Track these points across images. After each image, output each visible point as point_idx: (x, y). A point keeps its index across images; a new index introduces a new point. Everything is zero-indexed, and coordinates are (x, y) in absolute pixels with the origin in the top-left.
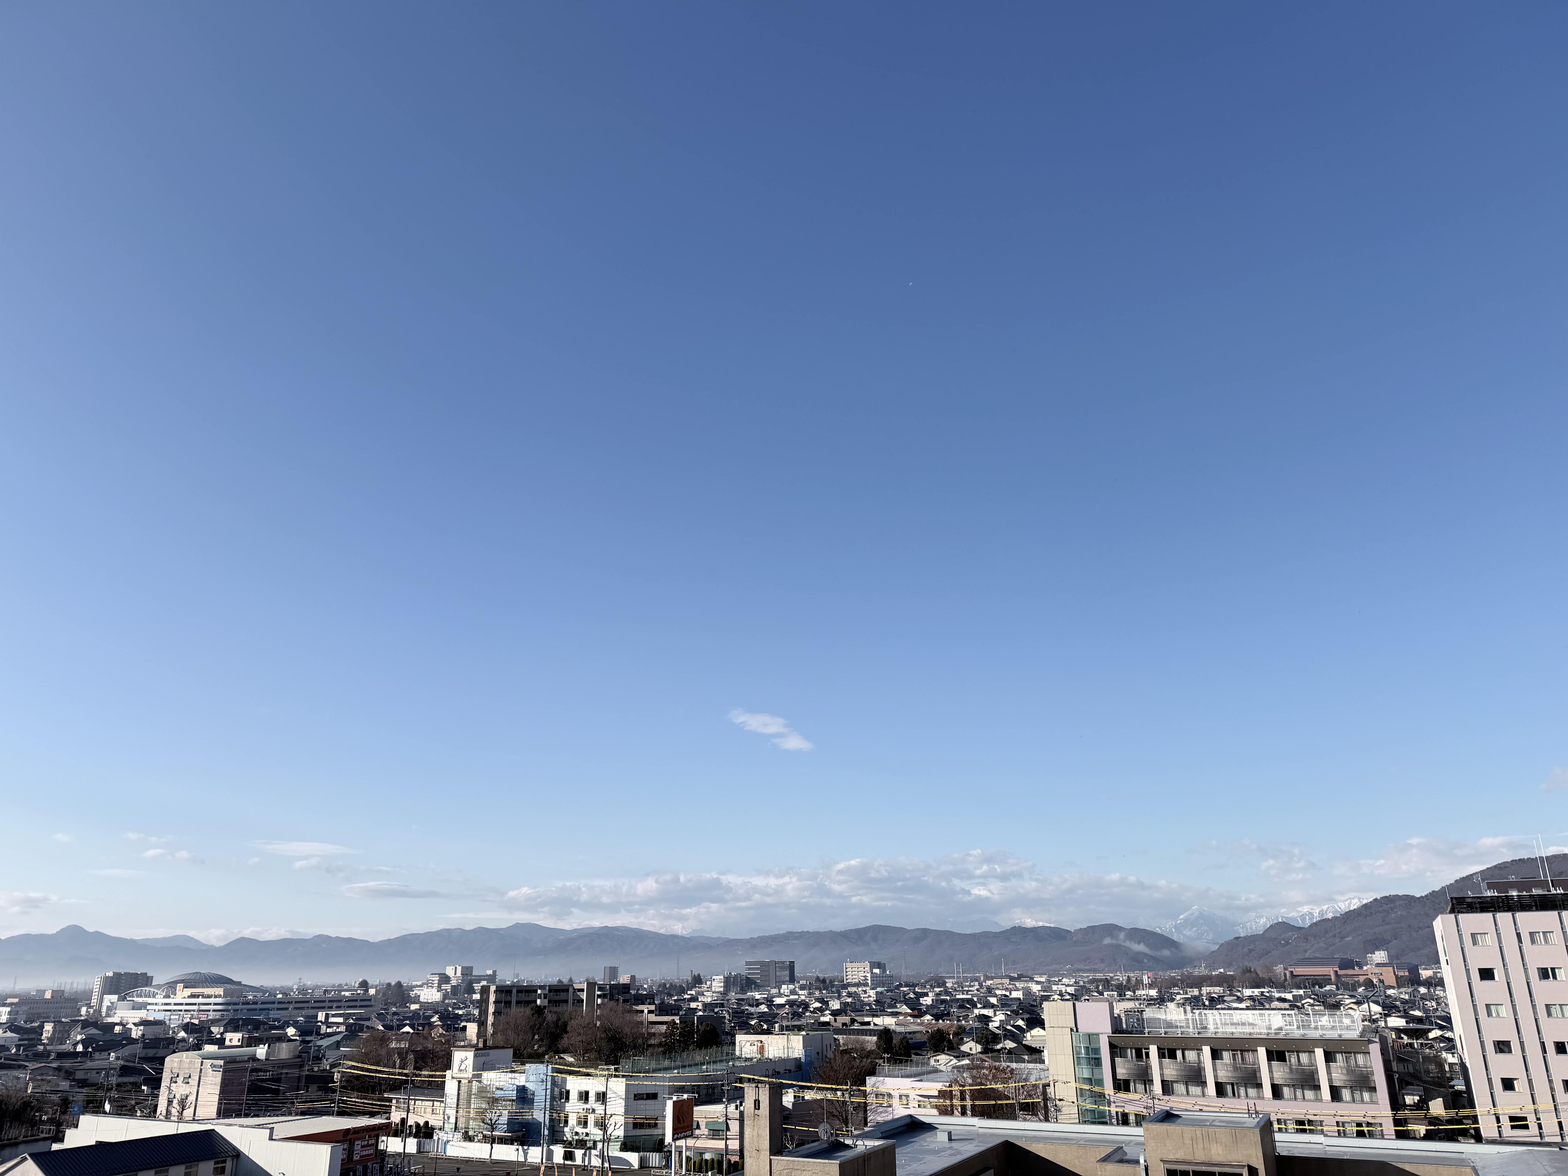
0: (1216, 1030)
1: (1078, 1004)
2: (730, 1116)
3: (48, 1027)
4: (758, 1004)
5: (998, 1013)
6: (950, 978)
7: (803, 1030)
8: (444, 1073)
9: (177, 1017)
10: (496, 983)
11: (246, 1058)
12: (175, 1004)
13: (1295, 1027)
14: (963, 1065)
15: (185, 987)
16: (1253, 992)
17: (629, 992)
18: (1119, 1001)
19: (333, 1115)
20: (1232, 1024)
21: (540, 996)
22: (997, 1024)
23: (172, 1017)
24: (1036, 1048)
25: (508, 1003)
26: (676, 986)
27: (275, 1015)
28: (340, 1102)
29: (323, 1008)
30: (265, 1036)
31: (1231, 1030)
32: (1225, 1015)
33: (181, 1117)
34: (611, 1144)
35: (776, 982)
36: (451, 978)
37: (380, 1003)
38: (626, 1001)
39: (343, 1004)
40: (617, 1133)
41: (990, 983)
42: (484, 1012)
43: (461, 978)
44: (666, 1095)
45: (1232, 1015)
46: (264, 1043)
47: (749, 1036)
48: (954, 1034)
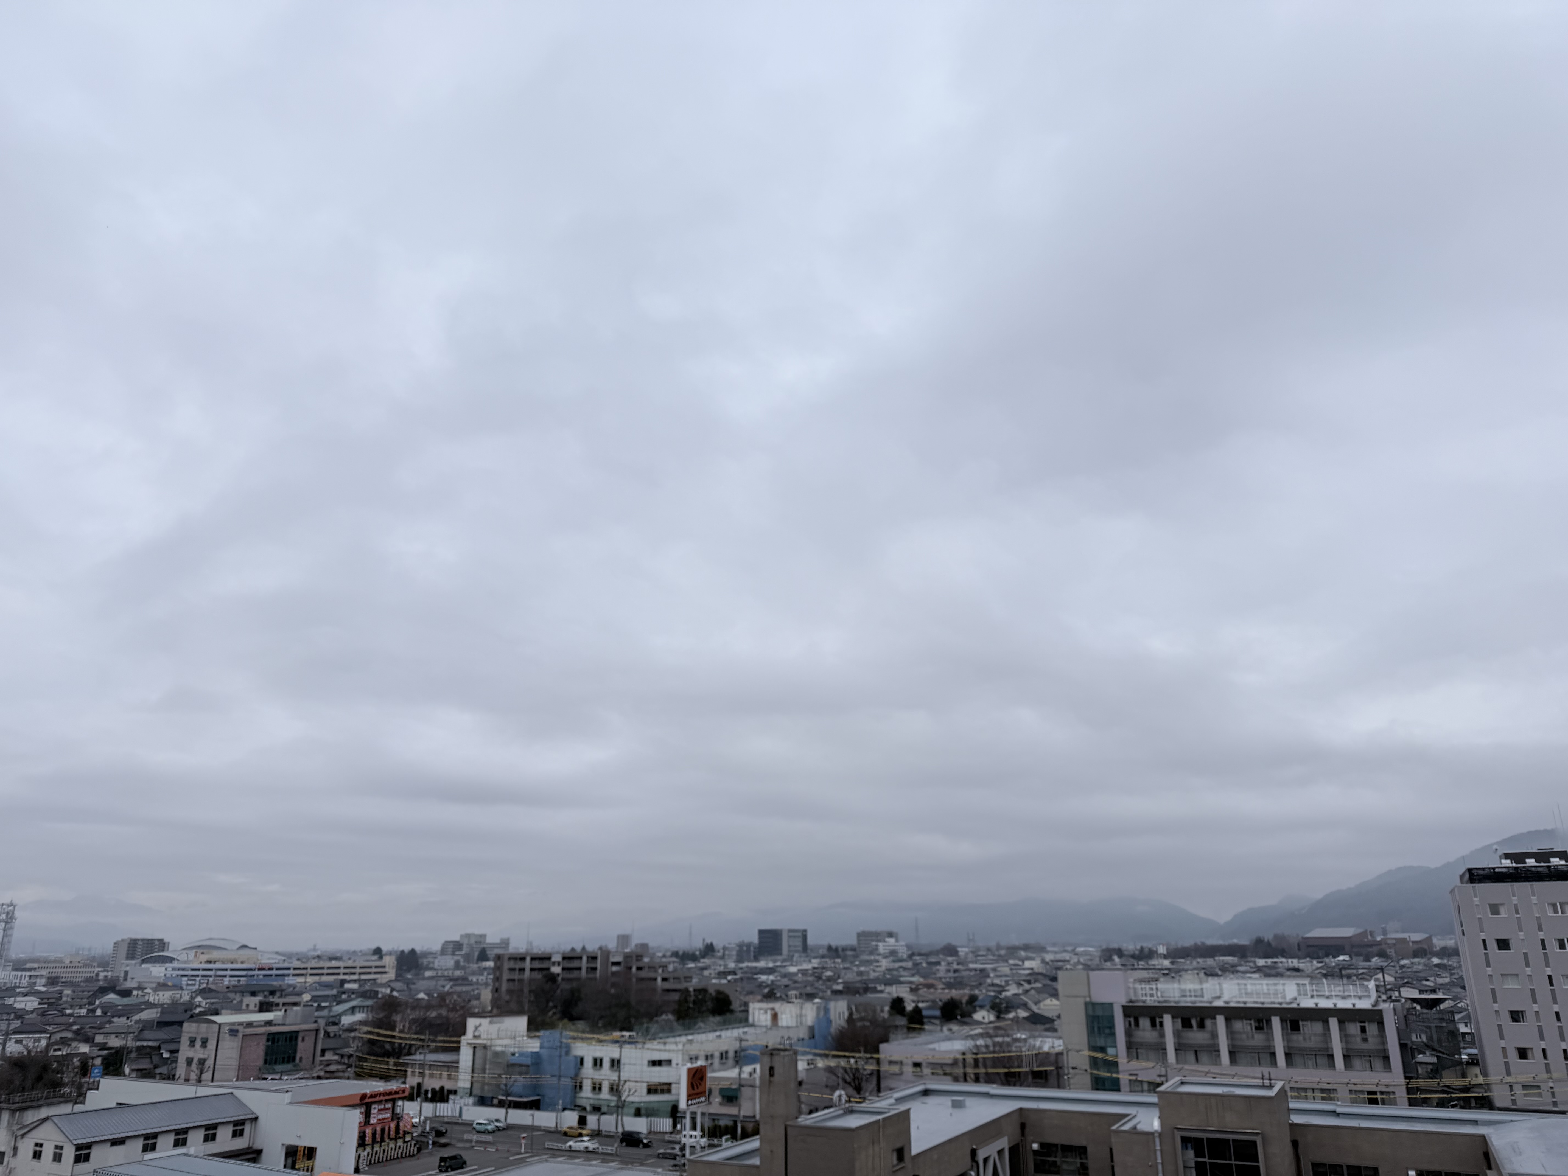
0: (1230, 1000)
1: (1091, 974)
2: (743, 1082)
3: (67, 992)
4: (770, 971)
5: (1010, 982)
6: (962, 947)
7: (816, 998)
8: (459, 1039)
9: (193, 982)
10: (511, 951)
11: (263, 1023)
12: (193, 970)
13: (1309, 997)
14: (976, 1035)
15: (203, 953)
16: (1266, 962)
17: (641, 960)
18: (1132, 969)
19: (348, 1078)
20: (1246, 994)
21: (554, 964)
22: (1008, 994)
23: (190, 982)
24: (1049, 1018)
25: (522, 970)
26: (688, 954)
27: (290, 980)
28: (356, 1067)
29: (338, 974)
30: (281, 1001)
31: (1244, 999)
32: (1239, 984)
33: (199, 1081)
34: (626, 1110)
35: (789, 951)
36: (465, 946)
37: (394, 971)
38: (639, 969)
39: (358, 970)
40: (631, 1099)
41: (1003, 952)
42: (497, 979)
43: (474, 946)
44: (680, 1062)
45: (1245, 985)
46: (280, 1008)
47: (761, 1004)
48: (967, 1002)
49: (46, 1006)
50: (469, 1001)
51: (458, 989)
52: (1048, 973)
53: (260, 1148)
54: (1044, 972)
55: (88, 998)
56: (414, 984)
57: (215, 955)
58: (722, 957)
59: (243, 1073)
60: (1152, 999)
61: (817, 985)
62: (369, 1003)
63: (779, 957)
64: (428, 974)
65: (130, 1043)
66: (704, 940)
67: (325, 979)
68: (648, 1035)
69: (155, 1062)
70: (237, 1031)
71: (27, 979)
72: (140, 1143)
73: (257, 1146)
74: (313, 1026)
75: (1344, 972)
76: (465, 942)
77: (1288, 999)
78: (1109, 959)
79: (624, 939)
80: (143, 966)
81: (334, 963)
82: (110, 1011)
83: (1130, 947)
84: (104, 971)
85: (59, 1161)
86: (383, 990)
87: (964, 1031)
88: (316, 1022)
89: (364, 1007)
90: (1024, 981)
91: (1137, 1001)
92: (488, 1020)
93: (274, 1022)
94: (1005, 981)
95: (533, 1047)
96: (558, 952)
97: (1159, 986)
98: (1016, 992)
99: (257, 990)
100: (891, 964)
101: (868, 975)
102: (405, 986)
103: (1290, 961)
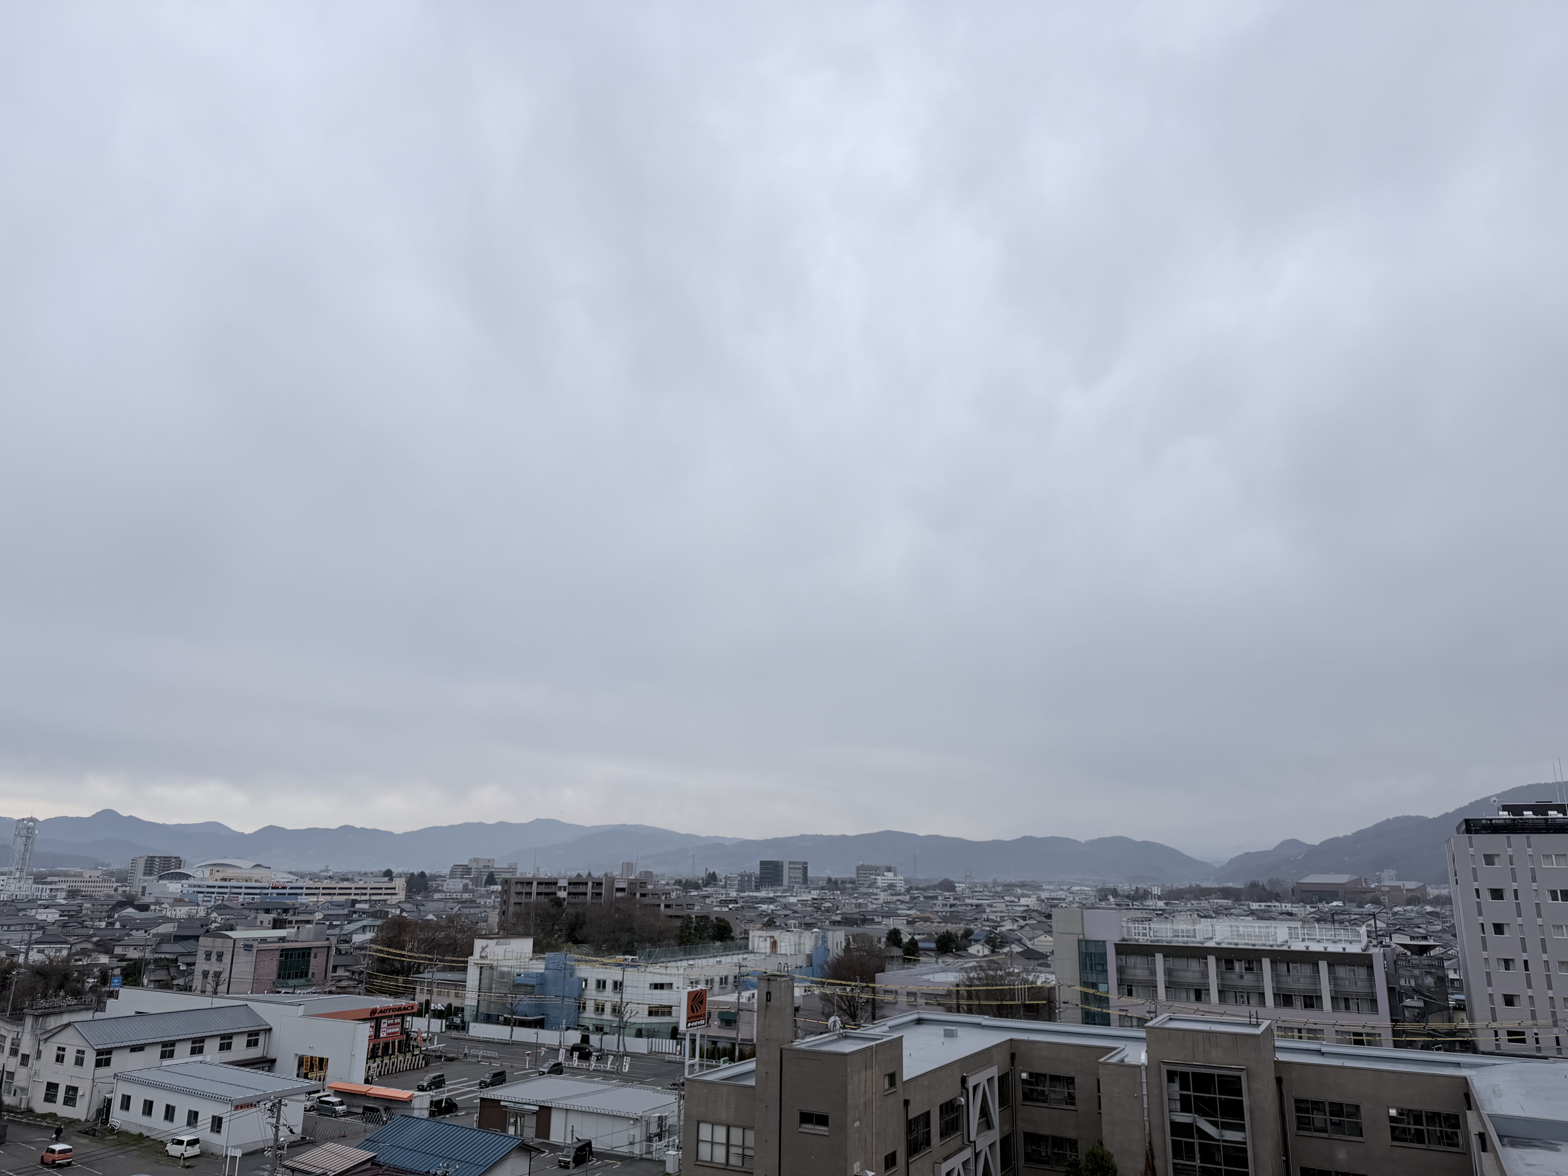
0: (1222, 941)
1: (1086, 912)
2: (741, 1007)
3: (87, 905)
4: (771, 900)
5: (1006, 918)
6: (959, 883)
7: (815, 927)
8: (466, 959)
9: (209, 899)
10: (518, 875)
11: (276, 940)
12: (208, 887)
13: (1301, 940)
14: (970, 968)
15: (218, 871)
16: (1260, 906)
17: (645, 886)
18: (1126, 909)
19: (359, 994)
20: (1238, 935)
21: (560, 888)
22: (1003, 929)
23: (206, 899)
24: (1042, 953)
25: (529, 894)
26: (691, 882)
27: (303, 899)
28: (366, 984)
29: (350, 894)
30: (294, 918)
31: (1236, 941)
32: (1231, 926)
33: (215, 993)
34: (627, 1031)
35: (789, 882)
36: (473, 870)
37: (404, 892)
38: (643, 895)
39: (369, 891)
40: (632, 1020)
41: (999, 889)
42: (504, 902)
43: (482, 870)
44: (681, 985)
45: (1238, 927)
46: (293, 925)
47: (761, 932)
48: (962, 936)
49: (67, 918)
50: (477, 923)
51: (466, 911)
52: (1044, 911)
53: (273, 1057)
54: (1039, 909)
55: (107, 912)
56: (423, 905)
57: (229, 873)
58: (725, 887)
59: (257, 986)
60: (1145, 938)
61: (816, 915)
62: (379, 922)
63: (779, 888)
64: (437, 896)
65: (148, 955)
66: (707, 869)
67: (336, 898)
68: (650, 959)
69: (172, 974)
70: (252, 946)
71: (48, 892)
72: (158, 1050)
73: (271, 1056)
74: (326, 943)
75: (1336, 917)
76: (474, 866)
77: (1279, 942)
78: (1104, 898)
79: (628, 867)
80: (161, 882)
81: (346, 884)
82: (128, 925)
83: (1125, 887)
84: (122, 886)
85: (82, 1065)
86: (393, 911)
87: (961, 964)
88: (328, 939)
89: (374, 926)
90: (1019, 917)
91: (1130, 940)
92: (495, 941)
93: (287, 939)
94: (1000, 917)
95: (538, 969)
96: (564, 878)
97: (1152, 926)
98: (1011, 927)
99: (270, 907)
100: (889, 898)
101: (866, 907)
102: (415, 907)
103: (1283, 905)
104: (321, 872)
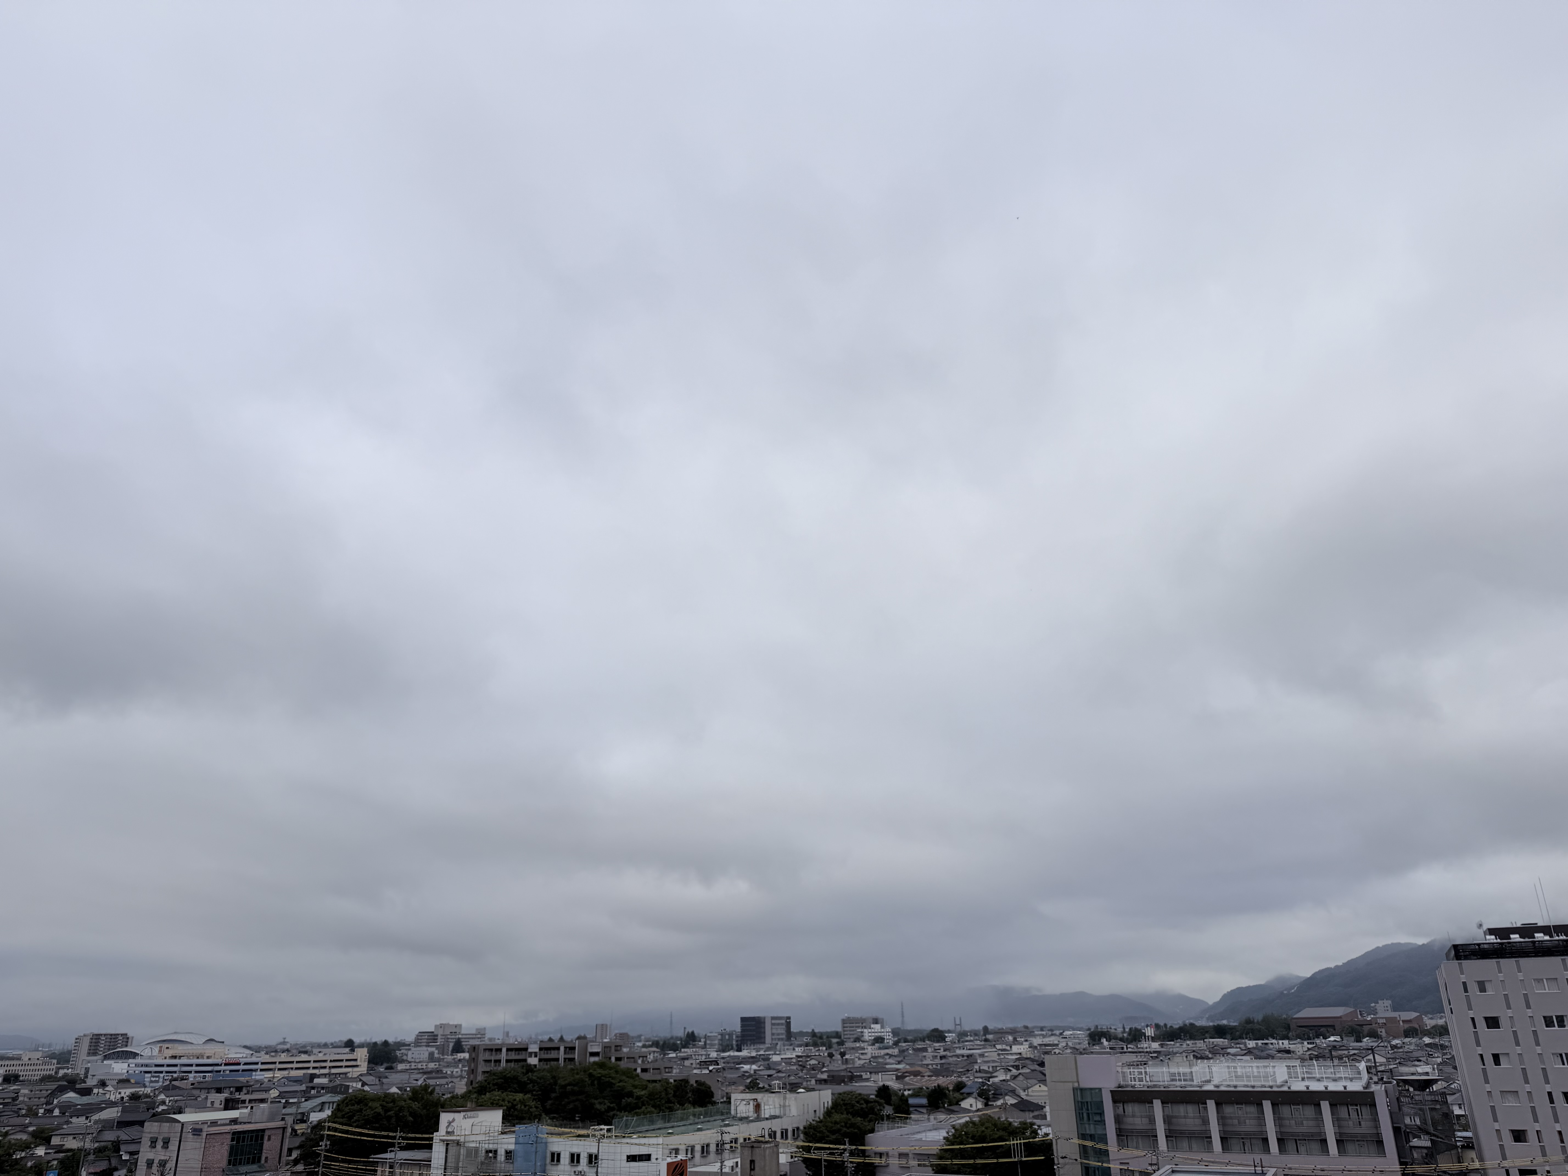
0: (1221, 1083)
1: (1080, 1058)
3: (24, 1091)
4: (754, 1060)
5: (998, 1068)
6: (949, 1032)
7: (800, 1088)
8: (431, 1136)
9: (157, 1079)
10: (487, 1042)
11: (228, 1122)
12: (157, 1066)
13: (1300, 1079)
15: (167, 1048)
16: (1257, 1044)
17: (621, 1049)
18: (1121, 1053)
20: (1236, 1077)
21: (530, 1054)
22: (996, 1080)
23: (152, 1079)
24: (1037, 1105)
25: (498, 1061)
26: (669, 1043)
27: (258, 1076)
28: (323, 1167)
29: (308, 1068)
30: (247, 1097)
31: (1235, 1083)
32: (1228, 1067)
35: (772, 1039)
36: (439, 1037)
37: (366, 1063)
38: (618, 1059)
39: (328, 1064)
41: (990, 1037)
42: (472, 1071)
43: (449, 1037)
44: (660, 1156)
45: (1235, 1067)
46: (247, 1104)
47: (744, 1094)
48: (954, 1090)
50: (443, 1095)
51: (431, 1082)
52: (1037, 1058)
54: (1032, 1057)
56: (386, 1077)
57: (180, 1050)
58: (704, 1047)
59: (206, 1175)
60: (1142, 1083)
61: (801, 1074)
62: (337, 1098)
63: (762, 1046)
64: (400, 1067)
65: (88, 1145)
66: (685, 1028)
67: (294, 1073)
68: (628, 1128)
69: (113, 1165)
70: (201, 1130)
74: (280, 1124)
75: (1334, 1054)
76: (440, 1032)
77: (1279, 1081)
78: (1098, 1042)
79: (602, 1028)
80: (105, 1062)
81: (304, 1057)
82: (68, 1110)
83: (1118, 1029)
84: (63, 1068)
86: (354, 1085)
87: (952, 1120)
88: (283, 1119)
89: (333, 1103)
90: (1013, 1066)
91: (1127, 1086)
92: (462, 1114)
93: (239, 1120)
94: (993, 1067)
95: (508, 1144)
96: (535, 1043)
97: (1148, 1070)
98: (1004, 1078)
99: (223, 1086)
100: (876, 1052)
101: (853, 1063)
102: (377, 1080)
103: (1281, 1042)
104: (278, 1044)
